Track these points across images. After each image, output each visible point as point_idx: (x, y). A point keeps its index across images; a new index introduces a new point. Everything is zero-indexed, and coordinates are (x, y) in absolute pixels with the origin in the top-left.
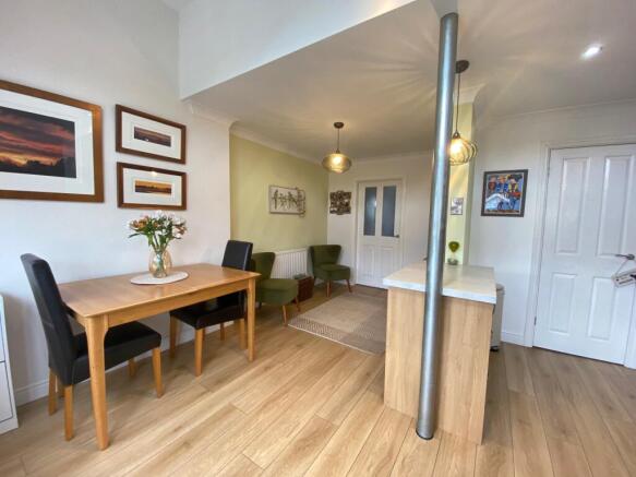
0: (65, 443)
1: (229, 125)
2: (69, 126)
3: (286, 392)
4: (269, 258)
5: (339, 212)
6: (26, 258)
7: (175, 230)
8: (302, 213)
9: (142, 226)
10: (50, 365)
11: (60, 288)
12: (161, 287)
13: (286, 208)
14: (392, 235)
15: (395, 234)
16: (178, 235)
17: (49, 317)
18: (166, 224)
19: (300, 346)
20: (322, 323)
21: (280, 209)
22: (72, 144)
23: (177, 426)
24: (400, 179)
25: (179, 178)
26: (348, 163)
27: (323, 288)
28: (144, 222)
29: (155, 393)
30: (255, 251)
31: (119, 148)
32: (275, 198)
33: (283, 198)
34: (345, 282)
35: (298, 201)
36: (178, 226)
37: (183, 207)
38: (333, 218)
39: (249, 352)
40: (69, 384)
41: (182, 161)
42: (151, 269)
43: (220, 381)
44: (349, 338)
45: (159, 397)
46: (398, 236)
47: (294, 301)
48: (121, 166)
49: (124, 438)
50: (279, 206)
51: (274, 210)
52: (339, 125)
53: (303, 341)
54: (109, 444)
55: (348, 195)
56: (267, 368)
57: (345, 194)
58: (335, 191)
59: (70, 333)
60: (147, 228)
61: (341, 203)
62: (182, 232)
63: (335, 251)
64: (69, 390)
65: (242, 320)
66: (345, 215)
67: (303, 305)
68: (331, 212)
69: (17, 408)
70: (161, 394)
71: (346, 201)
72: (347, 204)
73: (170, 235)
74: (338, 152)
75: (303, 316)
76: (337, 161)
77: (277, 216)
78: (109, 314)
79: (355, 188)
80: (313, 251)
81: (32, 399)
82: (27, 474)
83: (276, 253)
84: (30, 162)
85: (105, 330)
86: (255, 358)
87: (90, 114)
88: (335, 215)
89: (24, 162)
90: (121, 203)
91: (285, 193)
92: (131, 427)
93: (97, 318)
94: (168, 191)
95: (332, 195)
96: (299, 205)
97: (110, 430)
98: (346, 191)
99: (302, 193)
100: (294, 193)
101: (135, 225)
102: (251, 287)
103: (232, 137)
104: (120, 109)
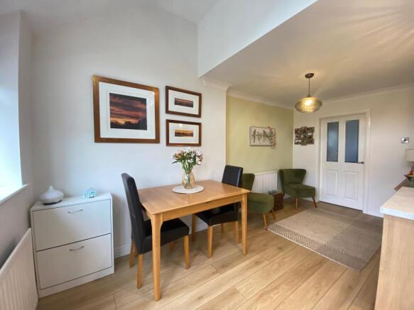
0: (137, 290)
1: (226, 89)
2: (143, 101)
3: (276, 288)
4: (251, 178)
5: (303, 143)
6: (124, 175)
7: (197, 159)
8: (273, 145)
9: (180, 157)
10: (132, 238)
11: (139, 192)
12: (188, 195)
13: (262, 142)
14: (356, 161)
15: (360, 160)
16: (199, 163)
17: (133, 211)
18: (193, 155)
19: (280, 249)
20: (296, 231)
21: (257, 142)
22: (145, 111)
23: (199, 295)
24: (365, 114)
25: (198, 126)
26: (319, 104)
27: (292, 202)
28: (180, 154)
29: (185, 265)
30: (244, 172)
31: (167, 111)
32: (254, 135)
33: (259, 135)
34: (311, 199)
35: (270, 136)
36: (199, 157)
37: (199, 144)
38: (297, 148)
39: (243, 246)
40: (141, 253)
41: (199, 116)
42: (183, 183)
43: (225, 266)
44: (323, 249)
45: (187, 269)
46: (362, 163)
47: (271, 212)
48: (168, 121)
49: (168, 295)
50: (257, 140)
51: (252, 143)
52: (310, 76)
53: (283, 245)
54: (160, 297)
55: (312, 130)
56: (257, 263)
57: (308, 129)
58: (299, 127)
59: (143, 219)
60: (181, 158)
61: (305, 136)
62: (201, 161)
63: (301, 173)
64: (141, 256)
65: (237, 222)
66: (309, 146)
67: (278, 214)
68: (296, 143)
69: (115, 259)
70: (189, 267)
71: (310, 134)
72: (311, 137)
73: (195, 163)
74: (309, 96)
75: (278, 223)
76: (308, 103)
77: (255, 147)
78: (163, 213)
79: (318, 123)
80: (282, 174)
81: (122, 255)
82: (116, 308)
83: (255, 174)
84: (126, 122)
85: (161, 223)
86: (247, 252)
87: (153, 93)
88: (299, 145)
89: (123, 123)
90: (168, 144)
91: (260, 131)
92: (172, 288)
93: (157, 215)
94: (191, 135)
95: (297, 131)
96: (270, 140)
97: (161, 286)
98: (309, 126)
99: (273, 130)
100: (268, 131)
101: (176, 156)
102: (244, 200)
103: (228, 97)
104: (168, 88)
